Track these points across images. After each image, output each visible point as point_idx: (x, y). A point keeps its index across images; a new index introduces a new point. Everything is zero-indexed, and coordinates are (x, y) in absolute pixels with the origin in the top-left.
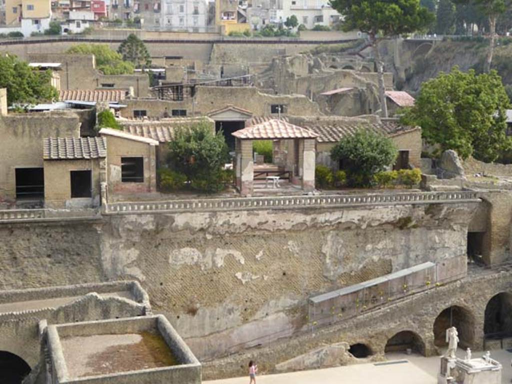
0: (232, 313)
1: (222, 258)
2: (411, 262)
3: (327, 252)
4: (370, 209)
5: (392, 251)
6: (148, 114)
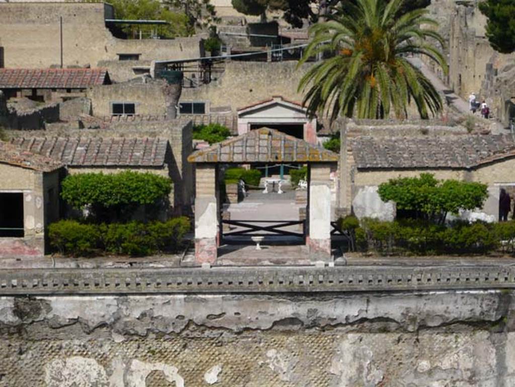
1: (142, 378)
4: (421, 296)
5: (469, 374)
6: (138, 110)
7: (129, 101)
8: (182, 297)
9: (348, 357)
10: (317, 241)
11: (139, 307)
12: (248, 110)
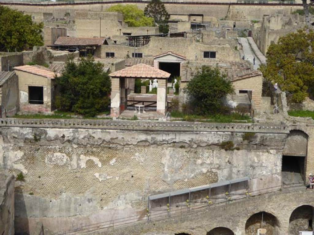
0: (91, 202)
1: (84, 162)
2: (233, 175)
3: (165, 163)
4: (197, 134)
5: (218, 166)
6: (116, 55)
7: (112, 51)
8: (100, 130)
9: (168, 157)
10: (160, 110)
11: (83, 134)
12: (158, 56)
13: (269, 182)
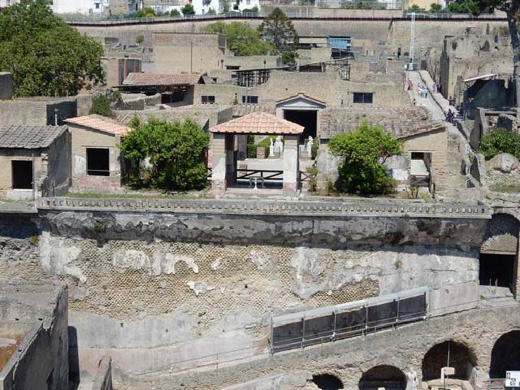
1: (172, 265)
3: (297, 266)
5: (379, 271)
6: (217, 100)
7: (211, 94)
9: (302, 257)
10: (288, 184)
11: (170, 221)
12: (283, 101)
13: (459, 295)
